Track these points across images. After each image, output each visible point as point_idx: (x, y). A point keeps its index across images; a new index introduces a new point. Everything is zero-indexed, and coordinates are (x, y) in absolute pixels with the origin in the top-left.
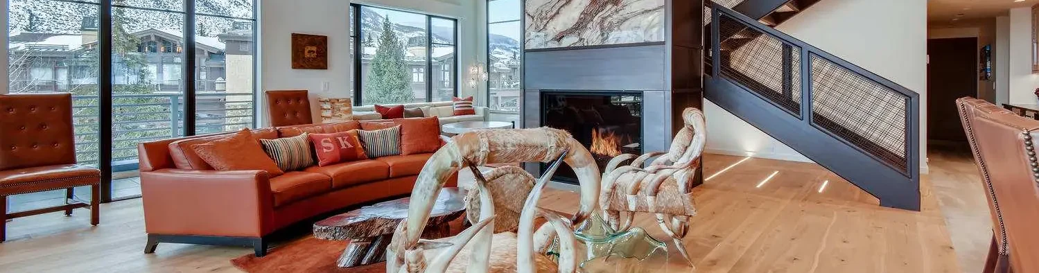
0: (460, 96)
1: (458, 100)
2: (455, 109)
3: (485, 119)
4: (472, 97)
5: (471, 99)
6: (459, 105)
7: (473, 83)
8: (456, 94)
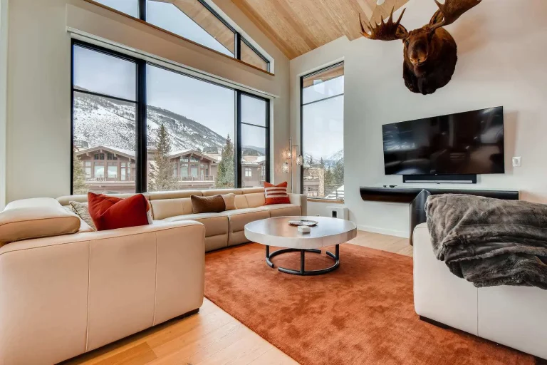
0: (272, 182)
1: (271, 186)
2: (267, 197)
3: (302, 211)
4: (286, 183)
5: (285, 185)
6: (271, 192)
7: (286, 168)
8: (268, 179)
